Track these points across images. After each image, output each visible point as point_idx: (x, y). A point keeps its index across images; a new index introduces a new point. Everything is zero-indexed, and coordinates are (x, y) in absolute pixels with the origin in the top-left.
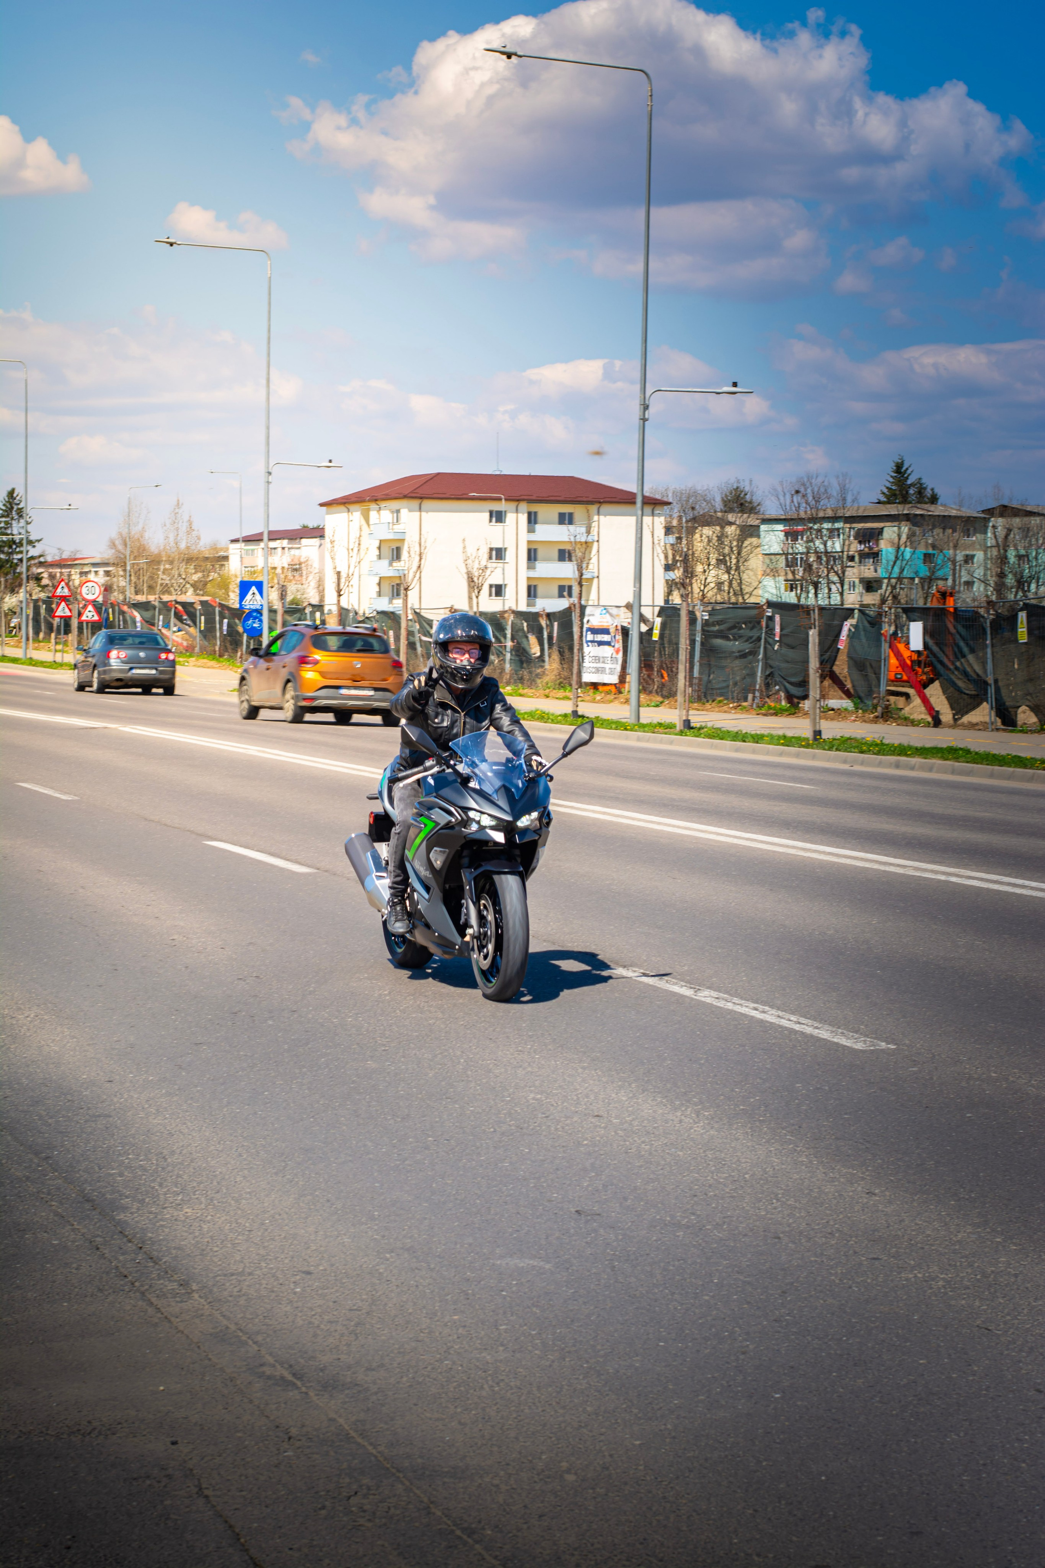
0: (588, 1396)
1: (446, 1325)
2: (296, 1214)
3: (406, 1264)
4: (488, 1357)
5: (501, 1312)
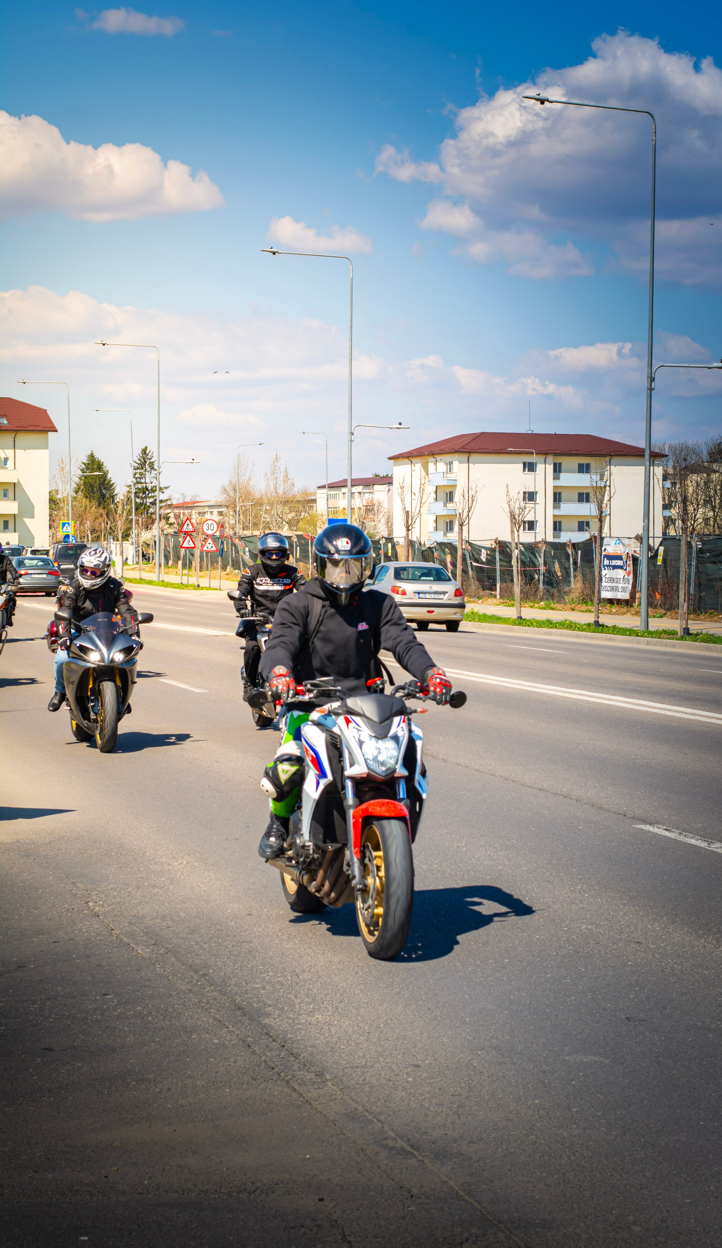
0: (646, 1164)
1: (529, 1108)
2: (404, 1019)
3: (494, 1059)
4: (565, 1133)
5: (572, 1097)
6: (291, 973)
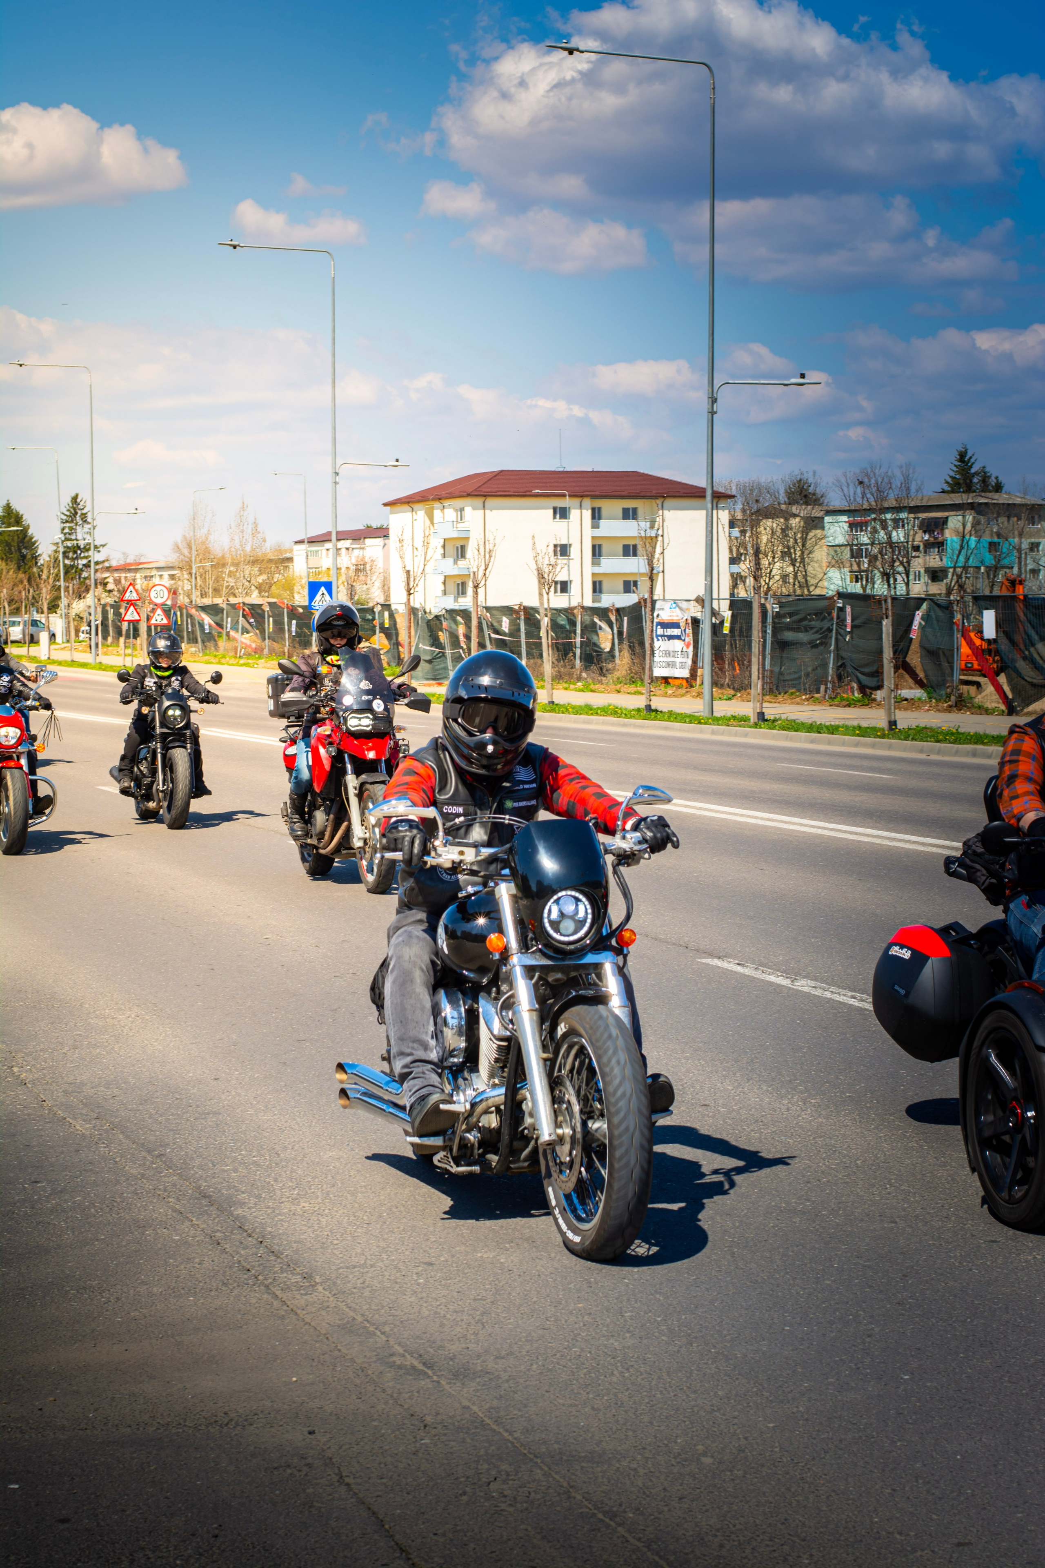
0: (718, 1380)
1: (571, 1313)
4: (616, 1344)
5: (625, 1299)
6: (269, 1150)
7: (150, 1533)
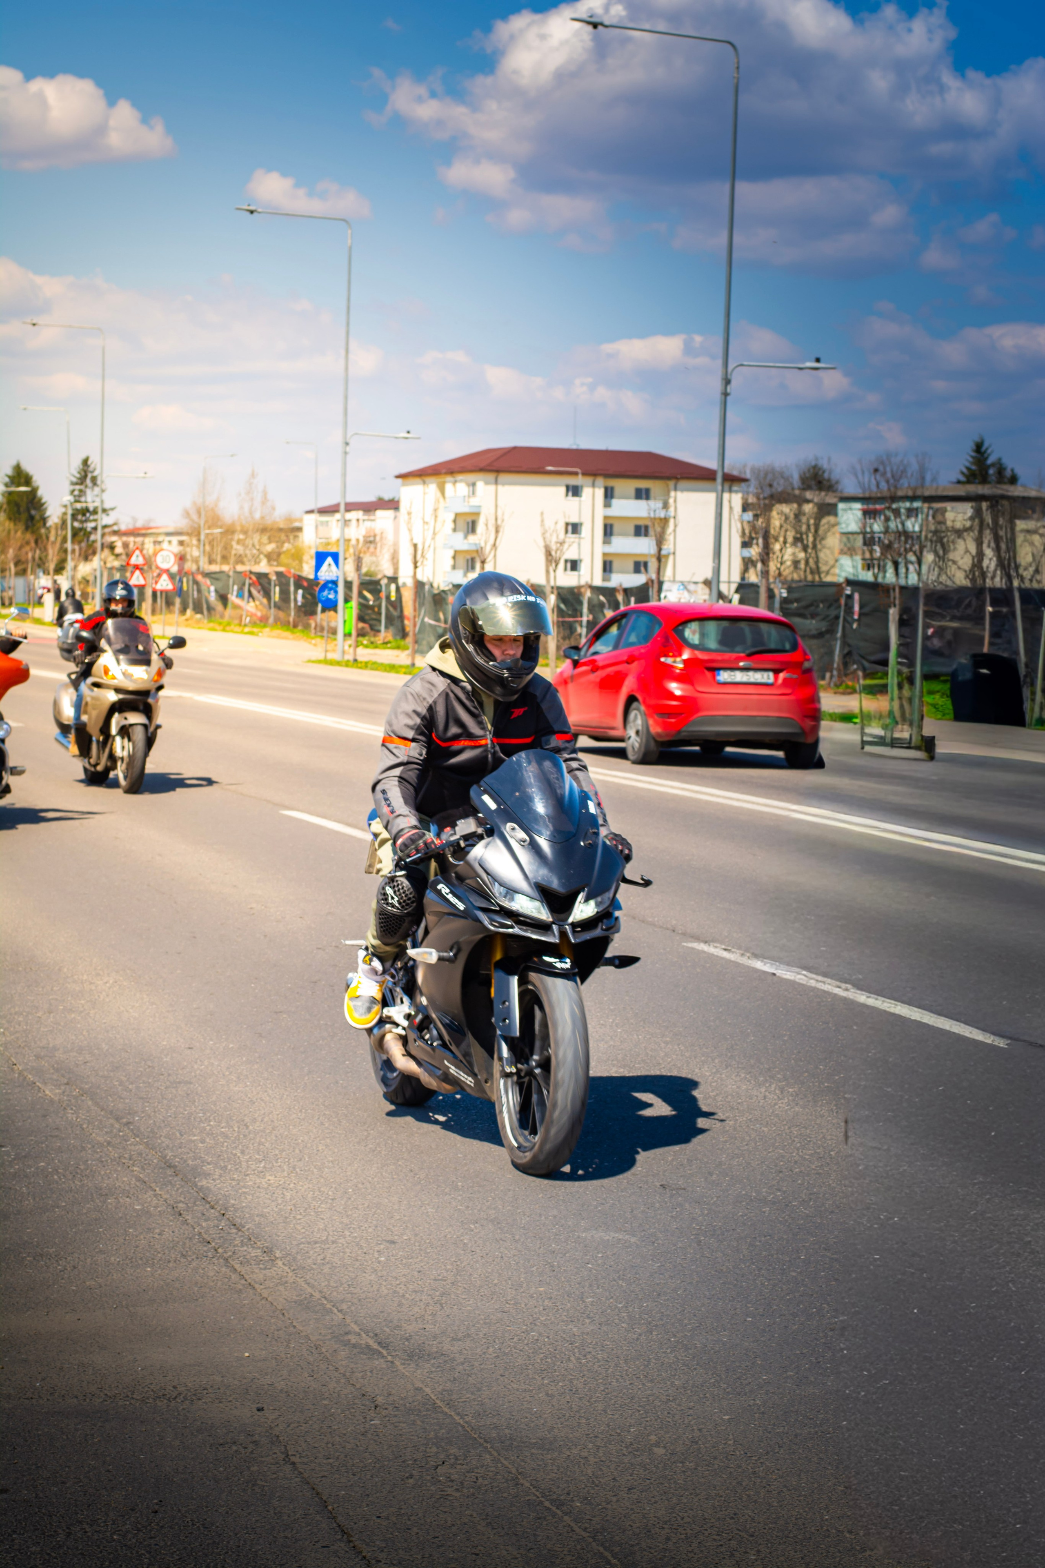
0: (676, 1370)
1: (531, 1296)
2: (379, 1183)
3: (490, 1235)
4: (575, 1330)
5: (587, 1284)
6: (238, 1122)
7: (89, 1506)
